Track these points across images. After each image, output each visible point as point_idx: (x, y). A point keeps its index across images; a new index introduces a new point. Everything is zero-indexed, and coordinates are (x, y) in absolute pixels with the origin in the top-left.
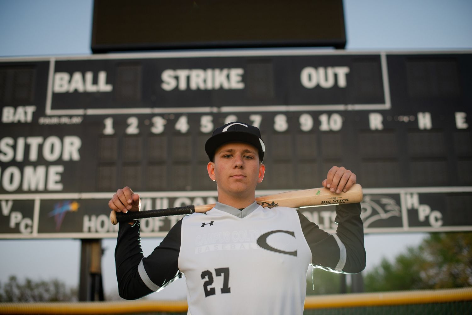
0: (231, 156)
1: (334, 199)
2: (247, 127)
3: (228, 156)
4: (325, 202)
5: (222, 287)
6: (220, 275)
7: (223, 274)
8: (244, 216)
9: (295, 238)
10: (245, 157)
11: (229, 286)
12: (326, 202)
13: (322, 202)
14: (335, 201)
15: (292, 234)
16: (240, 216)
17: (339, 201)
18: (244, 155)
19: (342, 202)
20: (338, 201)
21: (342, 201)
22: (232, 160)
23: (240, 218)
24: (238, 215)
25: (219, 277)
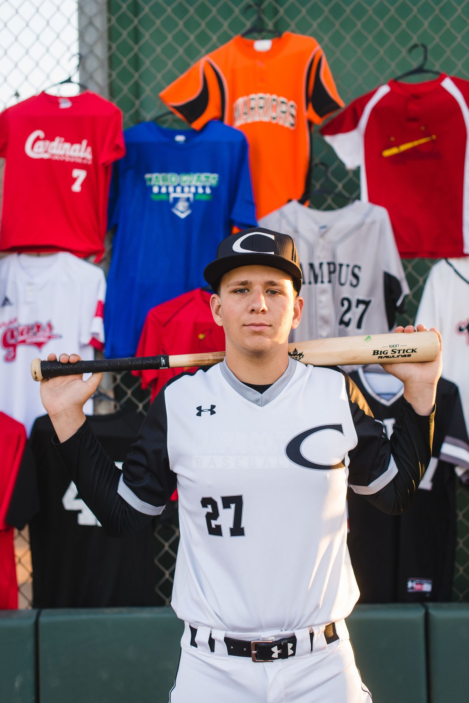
0: (246, 291)
1: (393, 348)
2: (274, 240)
3: (241, 291)
4: (379, 353)
5: (232, 526)
6: (229, 507)
7: (233, 506)
8: (267, 402)
9: (344, 435)
10: (269, 292)
12: (381, 352)
13: (374, 351)
14: (395, 352)
15: (339, 428)
16: (260, 403)
17: (401, 352)
18: (268, 288)
19: (406, 353)
20: (399, 353)
21: (407, 351)
22: (248, 297)
23: (259, 406)
24: (256, 402)
25: (227, 510)
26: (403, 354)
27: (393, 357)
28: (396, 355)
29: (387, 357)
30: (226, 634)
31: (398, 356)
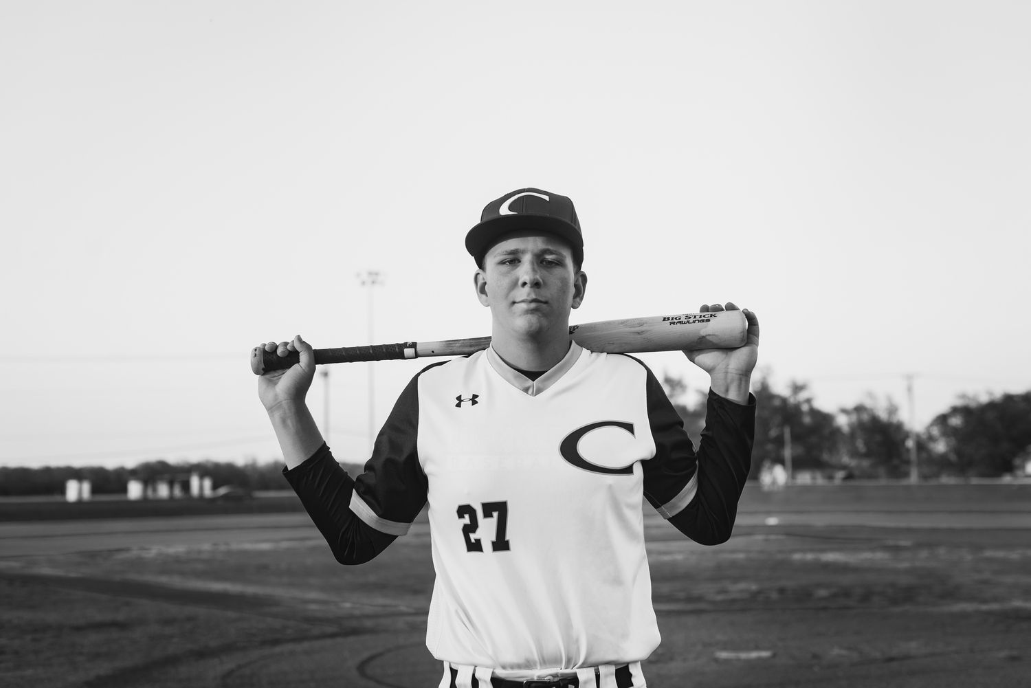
0: (516, 262)
2: (548, 200)
3: (510, 262)
5: (494, 539)
6: (491, 516)
7: (495, 514)
8: (539, 391)
9: (635, 437)
10: (544, 263)
11: (508, 537)
12: (672, 317)
13: (664, 317)
15: (629, 427)
16: (531, 391)
18: (542, 258)
23: (530, 395)
24: (526, 390)
25: (489, 520)
26: (700, 319)
27: (688, 322)
28: (691, 320)
29: (681, 323)
30: (493, 673)
31: (694, 322)
